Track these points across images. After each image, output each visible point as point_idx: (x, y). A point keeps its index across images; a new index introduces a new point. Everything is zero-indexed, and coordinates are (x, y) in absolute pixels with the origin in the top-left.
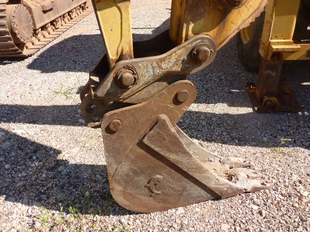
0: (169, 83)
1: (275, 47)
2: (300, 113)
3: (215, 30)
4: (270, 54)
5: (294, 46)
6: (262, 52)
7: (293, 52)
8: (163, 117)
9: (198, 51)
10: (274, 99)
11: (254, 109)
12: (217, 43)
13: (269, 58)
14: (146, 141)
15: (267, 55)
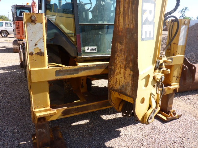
1: (38, 115)
5: (52, 111)
13: (36, 122)
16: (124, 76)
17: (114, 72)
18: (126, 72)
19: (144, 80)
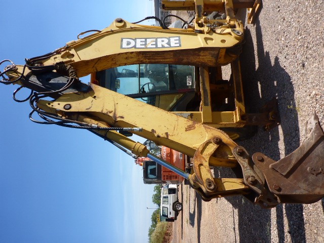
0: (254, 164)
1: (238, 120)
2: (277, 98)
3: (230, 147)
4: (242, 121)
5: (237, 110)
6: (242, 126)
7: (240, 110)
8: (270, 166)
9: (239, 152)
10: (270, 114)
11: (279, 125)
12: (235, 146)
13: (245, 121)
14: (284, 174)
15: (243, 123)
16: (205, 56)
17: (203, 63)
18: (202, 55)
19: (208, 41)
